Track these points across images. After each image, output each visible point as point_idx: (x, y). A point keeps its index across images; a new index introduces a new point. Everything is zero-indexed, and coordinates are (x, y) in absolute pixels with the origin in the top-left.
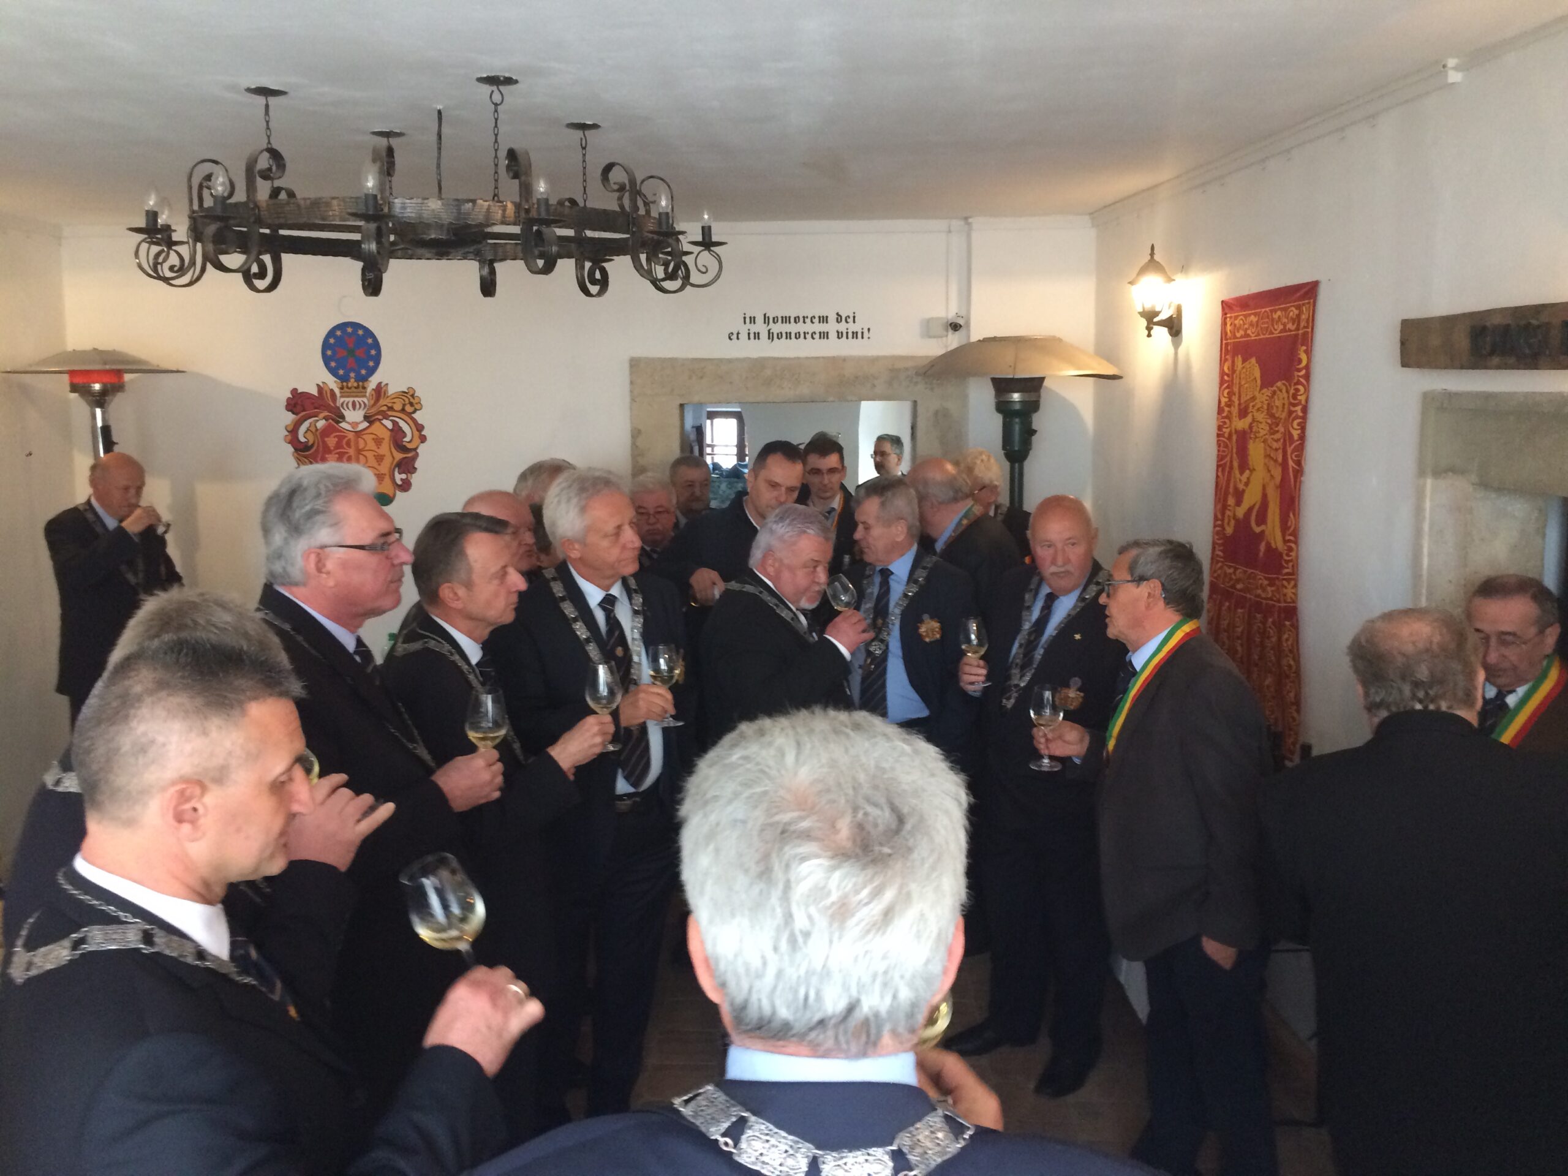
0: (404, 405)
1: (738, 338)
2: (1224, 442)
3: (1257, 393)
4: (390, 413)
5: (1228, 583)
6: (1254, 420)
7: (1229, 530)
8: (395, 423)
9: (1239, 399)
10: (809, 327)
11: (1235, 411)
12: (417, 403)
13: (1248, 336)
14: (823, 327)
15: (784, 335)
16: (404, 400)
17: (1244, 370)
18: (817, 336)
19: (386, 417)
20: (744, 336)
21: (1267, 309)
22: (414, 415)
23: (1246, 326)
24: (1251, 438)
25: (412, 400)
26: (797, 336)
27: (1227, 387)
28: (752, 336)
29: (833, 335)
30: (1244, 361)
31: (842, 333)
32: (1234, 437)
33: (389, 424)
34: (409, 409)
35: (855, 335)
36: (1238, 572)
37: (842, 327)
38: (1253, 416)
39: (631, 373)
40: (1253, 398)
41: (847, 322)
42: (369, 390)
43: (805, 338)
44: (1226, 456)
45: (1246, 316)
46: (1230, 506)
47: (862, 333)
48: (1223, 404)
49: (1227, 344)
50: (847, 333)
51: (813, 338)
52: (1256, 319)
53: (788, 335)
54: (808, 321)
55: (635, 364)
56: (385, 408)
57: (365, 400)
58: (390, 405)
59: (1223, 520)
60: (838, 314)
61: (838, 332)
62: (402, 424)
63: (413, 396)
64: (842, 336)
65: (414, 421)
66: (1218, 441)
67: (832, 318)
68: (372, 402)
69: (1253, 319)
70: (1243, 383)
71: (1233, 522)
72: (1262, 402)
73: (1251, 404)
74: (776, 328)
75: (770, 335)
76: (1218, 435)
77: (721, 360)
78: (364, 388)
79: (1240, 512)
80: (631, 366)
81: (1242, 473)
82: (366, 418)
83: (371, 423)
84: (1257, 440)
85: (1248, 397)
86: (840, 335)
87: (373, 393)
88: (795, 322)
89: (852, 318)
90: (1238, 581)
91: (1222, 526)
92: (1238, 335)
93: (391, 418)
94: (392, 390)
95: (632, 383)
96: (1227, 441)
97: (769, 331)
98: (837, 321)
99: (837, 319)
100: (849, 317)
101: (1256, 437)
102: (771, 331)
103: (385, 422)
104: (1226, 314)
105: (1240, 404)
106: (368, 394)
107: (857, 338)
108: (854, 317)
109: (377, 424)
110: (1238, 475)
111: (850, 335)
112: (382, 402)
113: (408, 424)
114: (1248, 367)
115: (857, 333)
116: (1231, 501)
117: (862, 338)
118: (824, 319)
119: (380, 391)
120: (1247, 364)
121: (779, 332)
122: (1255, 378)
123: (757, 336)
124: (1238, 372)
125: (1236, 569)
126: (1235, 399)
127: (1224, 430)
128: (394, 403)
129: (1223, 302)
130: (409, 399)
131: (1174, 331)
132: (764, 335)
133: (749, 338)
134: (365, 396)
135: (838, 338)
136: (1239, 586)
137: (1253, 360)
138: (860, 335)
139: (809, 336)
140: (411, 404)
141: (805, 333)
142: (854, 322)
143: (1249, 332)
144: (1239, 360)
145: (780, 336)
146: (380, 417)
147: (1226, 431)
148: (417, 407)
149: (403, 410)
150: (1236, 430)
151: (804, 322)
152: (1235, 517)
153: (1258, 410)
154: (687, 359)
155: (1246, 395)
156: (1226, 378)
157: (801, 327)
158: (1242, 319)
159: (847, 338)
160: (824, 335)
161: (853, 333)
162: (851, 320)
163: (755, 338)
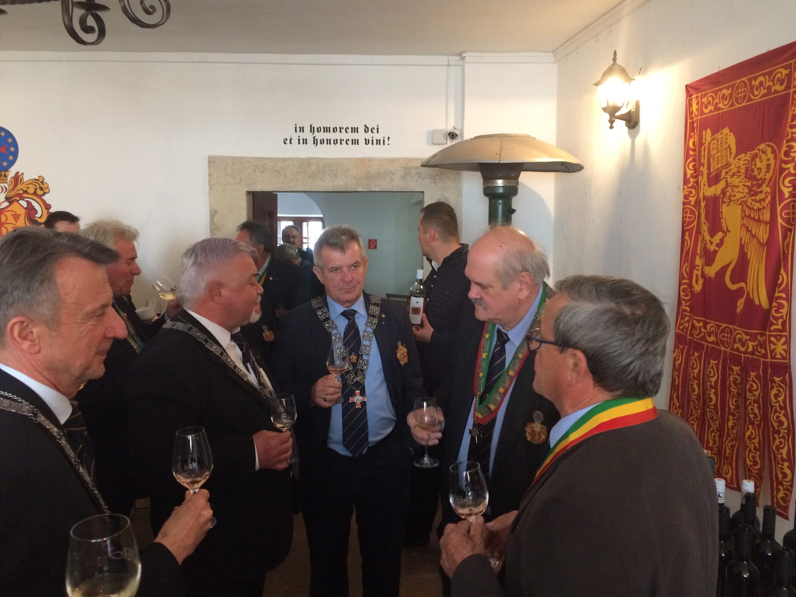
0: (36, 190)
1: (291, 143)
2: (691, 210)
3: (731, 160)
4: (25, 195)
5: (697, 335)
6: (727, 185)
7: (698, 288)
8: (29, 203)
9: (709, 168)
10: (344, 136)
11: (703, 180)
12: (45, 188)
13: (719, 109)
14: (354, 136)
15: (325, 141)
16: (36, 186)
17: (715, 141)
18: (350, 142)
19: (22, 199)
20: (295, 141)
21: (744, 79)
22: (43, 197)
23: (717, 101)
24: (723, 202)
25: (42, 186)
26: (336, 142)
27: (694, 160)
28: (301, 141)
29: (362, 142)
30: (713, 133)
31: (369, 140)
32: (703, 204)
33: (24, 204)
34: (39, 192)
35: (378, 142)
36: (708, 326)
37: (369, 136)
38: (727, 181)
39: (209, 167)
40: (728, 165)
41: (372, 132)
42: (9, 178)
43: (341, 143)
44: (693, 222)
45: (716, 93)
46: (698, 266)
47: (384, 140)
48: (688, 176)
49: (692, 123)
50: (373, 140)
51: (347, 144)
52: (730, 91)
53: (329, 142)
54: (343, 131)
55: (212, 161)
56: (21, 192)
57: (6, 185)
58: (25, 189)
59: (690, 279)
60: (365, 126)
61: (366, 140)
62: (34, 204)
63: (42, 182)
64: (369, 143)
65: (44, 202)
66: (684, 209)
67: (361, 129)
68: (12, 187)
69: (726, 92)
70: (713, 153)
71: (701, 281)
72: (739, 167)
73: (724, 171)
74: (320, 136)
75: (315, 141)
76: (684, 204)
77: (278, 159)
78: (5, 176)
79: (711, 271)
80: (209, 162)
81: (712, 235)
82: (7, 199)
83: (11, 203)
84: (732, 203)
85: (720, 165)
86: (367, 142)
87: (12, 180)
88: (334, 131)
89: (376, 130)
90: (709, 334)
91: (690, 285)
92: (706, 111)
93: (26, 199)
94: (26, 178)
95: (210, 175)
96: (694, 209)
97: (314, 138)
98: (365, 131)
99: (365, 130)
100: (374, 129)
101: (731, 201)
102: (316, 138)
103: (21, 202)
104: (691, 96)
105: (709, 174)
106: (8, 181)
107: (380, 144)
108: (378, 129)
109: (15, 203)
110: (707, 237)
111: (375, 142)
112: (19, 187)
113: (39, 204)
114: (720, 137)
115: (380, 140)
116: (699, 261)
117: (384, 144)
118: (355, 130)
119: (17, 178)
120: (718, 135)
121: (321, 139)
122: (729, 146)
123: (305, 141)
124: (706, 145)
125: (705, 324)
126: (704, 170)
127: (690, 198)
128: (28, 188)
129: (687, 86)
130: (40, 185)
131: (632, 123)
132: (310, 141)
133: (299, 143)
134: (7, 183)
135: (366, 143)
136: (712, 339)
137: (726, 130)
138: (382, 142)
139: (344, 142)
140: (41, 189)
141: (341, 140)
142: (378, 132)
143: (721, 105)
144: (708, 135)
145: (322, 142)
146: (18, 198)
147: (693, 200)
148: (46, 191)
149: (35, 193)
150: (704, 197)
151: (340, 132)
152: (703, 275)
153: (734, 175)
154: (252, 158)
155: (718, 163)
156: (691, 153)
157: (338, 136)
158: (712, 96)
159: (373, 144)
160: (355, 142)
161: (377, 140)
162: (375, 131)
163: (303, 143)
